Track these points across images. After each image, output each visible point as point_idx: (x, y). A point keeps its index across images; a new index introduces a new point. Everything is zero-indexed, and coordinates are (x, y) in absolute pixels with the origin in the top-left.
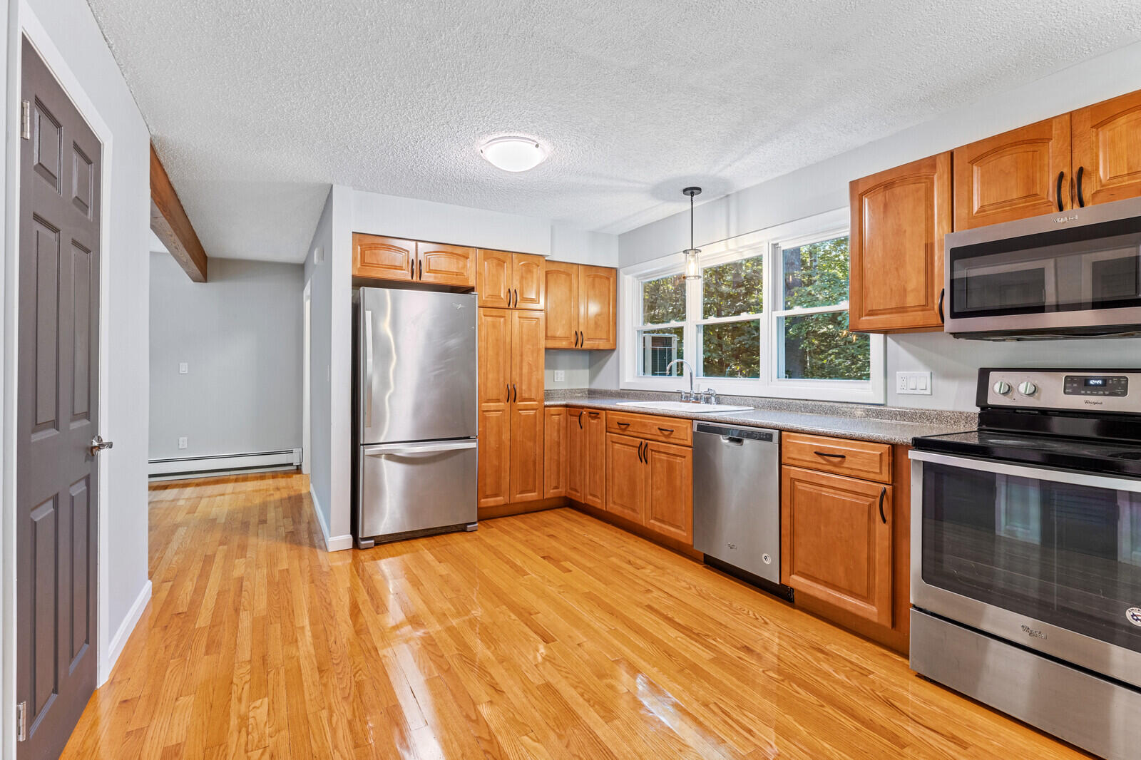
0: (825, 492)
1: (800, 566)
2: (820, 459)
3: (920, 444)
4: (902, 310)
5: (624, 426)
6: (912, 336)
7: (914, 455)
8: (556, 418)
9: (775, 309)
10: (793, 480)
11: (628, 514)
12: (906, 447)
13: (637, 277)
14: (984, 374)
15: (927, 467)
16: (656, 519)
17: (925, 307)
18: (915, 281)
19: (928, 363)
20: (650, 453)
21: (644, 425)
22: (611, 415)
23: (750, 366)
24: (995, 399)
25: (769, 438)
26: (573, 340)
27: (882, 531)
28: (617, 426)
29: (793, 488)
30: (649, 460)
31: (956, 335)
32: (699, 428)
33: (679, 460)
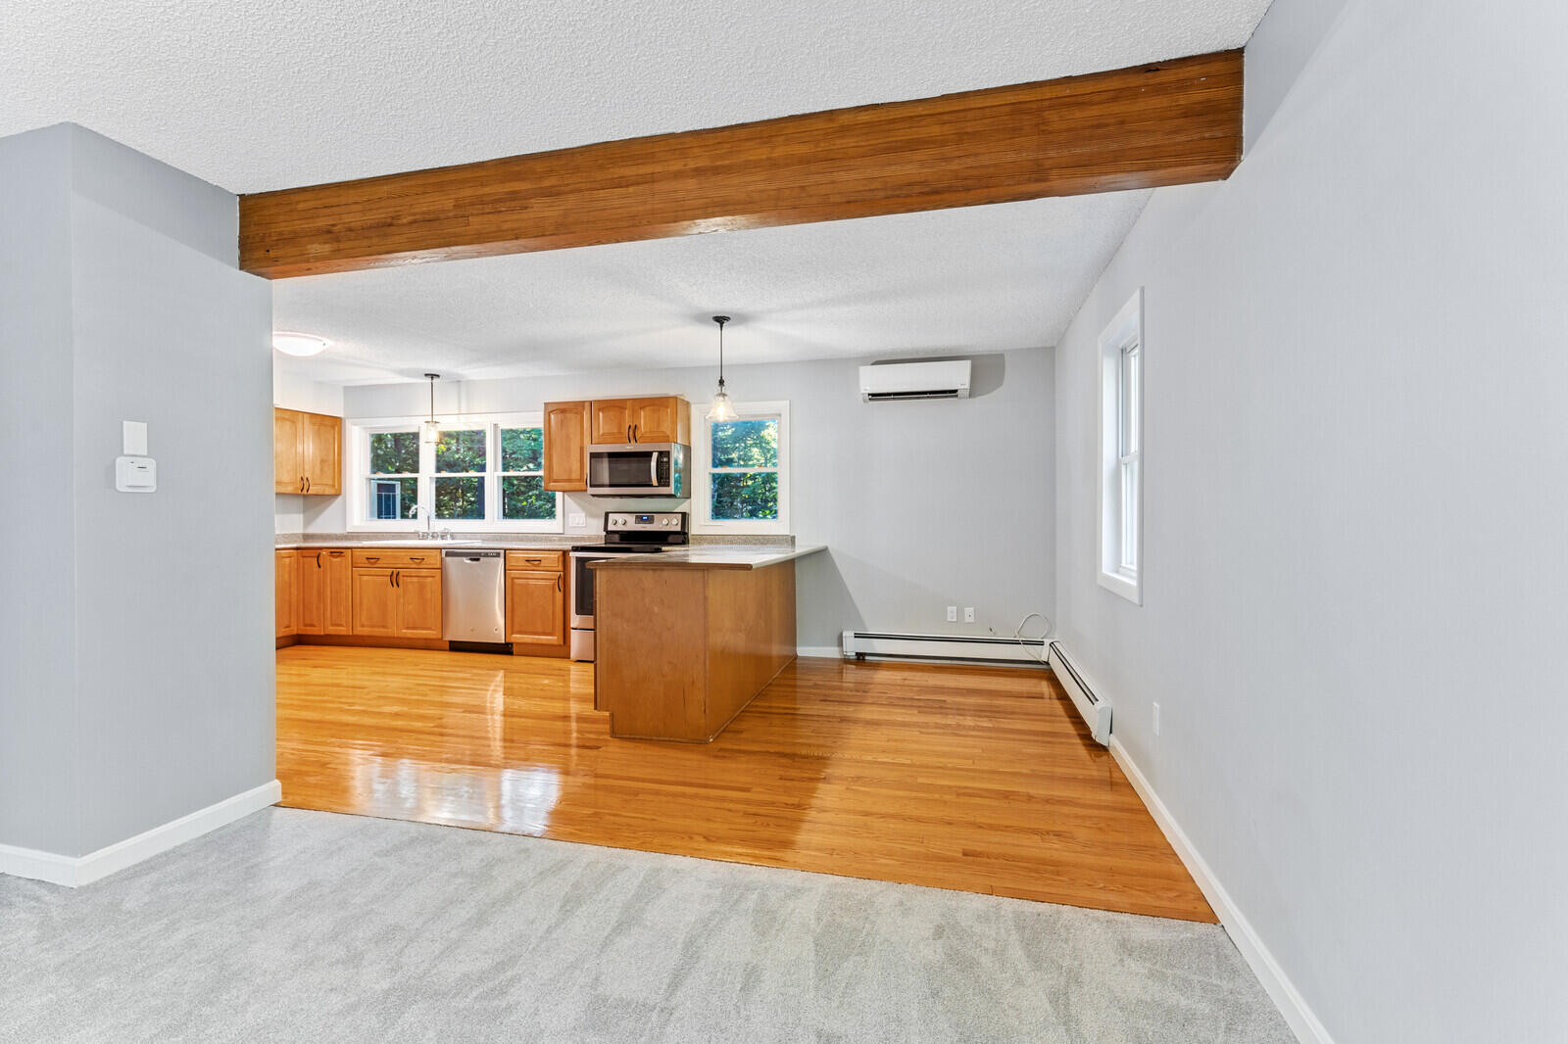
0: (531, 582)
1: (516, 628)
2: (528, 564)
3: (576, 549)
4: (569, 480)
5: (372, 561)
6: (572, 493)
7: (573, 555)
8: (287, 560)
9: (496, 470)
10: (513, 579)
11: (379, 632)
12: (568, 551)
14: (607, 514)
15: (578, 559)
16: (407, 628)
17: (580, 480)
18: (576, 466)
19: (584, 509)
20: (401, 579)
21: (396, 557)
22: (357, 553)
23: (477, 511)
24: (611, 527)
25: (498, 555)
26: (300, 486)
27: (559, 595)
28: (366, 561)
29: (513, 584)
30: (400, 583)
31: (593, 495)
32: (447, 554)
33: (429, 580)
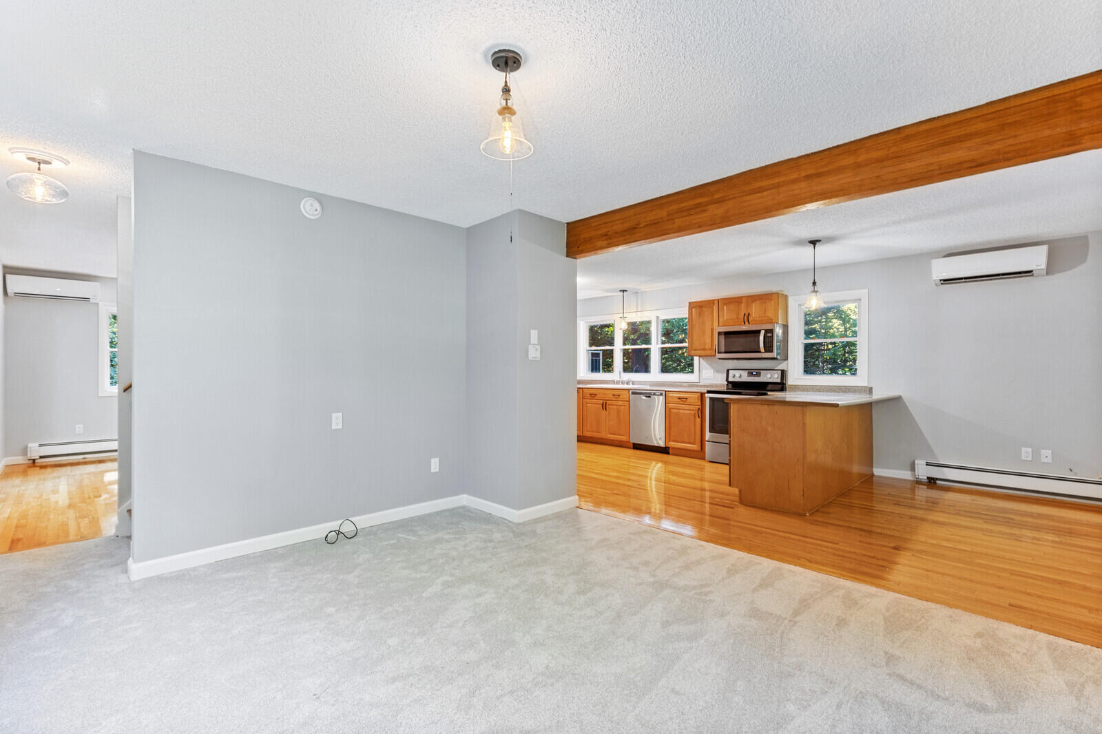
0: (681, 411)
1: (672, 438)
2: (679, 400)
3: (709, 392)
4: (704, 349)
5: (593, 396)
6: (709, 358)
7: (706, 395)
9: (657, 344)
10: (670, 409)
11: (596, 435)
12: (705, 393)
13: (586, 322)
14: (728, 371)
15: (711, 398)
16: (611, 434)
17: (711, 349)
18: (708, 340)
19: (713, 367)
20: (607, 406)
21: (605, 394)
22: (585, 391)
23: (646, 369)
24: (731, 379)
25: (661, 394)
27: (698, 420)
28: (590, 396)
29: (670, 411)
30: (607, 408)
31: (720, 359)
32: (633, 393)
33: (623, 407)
